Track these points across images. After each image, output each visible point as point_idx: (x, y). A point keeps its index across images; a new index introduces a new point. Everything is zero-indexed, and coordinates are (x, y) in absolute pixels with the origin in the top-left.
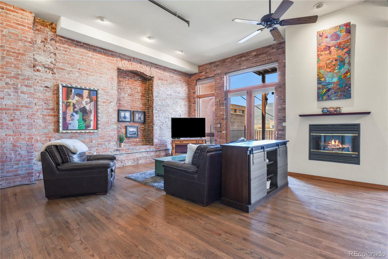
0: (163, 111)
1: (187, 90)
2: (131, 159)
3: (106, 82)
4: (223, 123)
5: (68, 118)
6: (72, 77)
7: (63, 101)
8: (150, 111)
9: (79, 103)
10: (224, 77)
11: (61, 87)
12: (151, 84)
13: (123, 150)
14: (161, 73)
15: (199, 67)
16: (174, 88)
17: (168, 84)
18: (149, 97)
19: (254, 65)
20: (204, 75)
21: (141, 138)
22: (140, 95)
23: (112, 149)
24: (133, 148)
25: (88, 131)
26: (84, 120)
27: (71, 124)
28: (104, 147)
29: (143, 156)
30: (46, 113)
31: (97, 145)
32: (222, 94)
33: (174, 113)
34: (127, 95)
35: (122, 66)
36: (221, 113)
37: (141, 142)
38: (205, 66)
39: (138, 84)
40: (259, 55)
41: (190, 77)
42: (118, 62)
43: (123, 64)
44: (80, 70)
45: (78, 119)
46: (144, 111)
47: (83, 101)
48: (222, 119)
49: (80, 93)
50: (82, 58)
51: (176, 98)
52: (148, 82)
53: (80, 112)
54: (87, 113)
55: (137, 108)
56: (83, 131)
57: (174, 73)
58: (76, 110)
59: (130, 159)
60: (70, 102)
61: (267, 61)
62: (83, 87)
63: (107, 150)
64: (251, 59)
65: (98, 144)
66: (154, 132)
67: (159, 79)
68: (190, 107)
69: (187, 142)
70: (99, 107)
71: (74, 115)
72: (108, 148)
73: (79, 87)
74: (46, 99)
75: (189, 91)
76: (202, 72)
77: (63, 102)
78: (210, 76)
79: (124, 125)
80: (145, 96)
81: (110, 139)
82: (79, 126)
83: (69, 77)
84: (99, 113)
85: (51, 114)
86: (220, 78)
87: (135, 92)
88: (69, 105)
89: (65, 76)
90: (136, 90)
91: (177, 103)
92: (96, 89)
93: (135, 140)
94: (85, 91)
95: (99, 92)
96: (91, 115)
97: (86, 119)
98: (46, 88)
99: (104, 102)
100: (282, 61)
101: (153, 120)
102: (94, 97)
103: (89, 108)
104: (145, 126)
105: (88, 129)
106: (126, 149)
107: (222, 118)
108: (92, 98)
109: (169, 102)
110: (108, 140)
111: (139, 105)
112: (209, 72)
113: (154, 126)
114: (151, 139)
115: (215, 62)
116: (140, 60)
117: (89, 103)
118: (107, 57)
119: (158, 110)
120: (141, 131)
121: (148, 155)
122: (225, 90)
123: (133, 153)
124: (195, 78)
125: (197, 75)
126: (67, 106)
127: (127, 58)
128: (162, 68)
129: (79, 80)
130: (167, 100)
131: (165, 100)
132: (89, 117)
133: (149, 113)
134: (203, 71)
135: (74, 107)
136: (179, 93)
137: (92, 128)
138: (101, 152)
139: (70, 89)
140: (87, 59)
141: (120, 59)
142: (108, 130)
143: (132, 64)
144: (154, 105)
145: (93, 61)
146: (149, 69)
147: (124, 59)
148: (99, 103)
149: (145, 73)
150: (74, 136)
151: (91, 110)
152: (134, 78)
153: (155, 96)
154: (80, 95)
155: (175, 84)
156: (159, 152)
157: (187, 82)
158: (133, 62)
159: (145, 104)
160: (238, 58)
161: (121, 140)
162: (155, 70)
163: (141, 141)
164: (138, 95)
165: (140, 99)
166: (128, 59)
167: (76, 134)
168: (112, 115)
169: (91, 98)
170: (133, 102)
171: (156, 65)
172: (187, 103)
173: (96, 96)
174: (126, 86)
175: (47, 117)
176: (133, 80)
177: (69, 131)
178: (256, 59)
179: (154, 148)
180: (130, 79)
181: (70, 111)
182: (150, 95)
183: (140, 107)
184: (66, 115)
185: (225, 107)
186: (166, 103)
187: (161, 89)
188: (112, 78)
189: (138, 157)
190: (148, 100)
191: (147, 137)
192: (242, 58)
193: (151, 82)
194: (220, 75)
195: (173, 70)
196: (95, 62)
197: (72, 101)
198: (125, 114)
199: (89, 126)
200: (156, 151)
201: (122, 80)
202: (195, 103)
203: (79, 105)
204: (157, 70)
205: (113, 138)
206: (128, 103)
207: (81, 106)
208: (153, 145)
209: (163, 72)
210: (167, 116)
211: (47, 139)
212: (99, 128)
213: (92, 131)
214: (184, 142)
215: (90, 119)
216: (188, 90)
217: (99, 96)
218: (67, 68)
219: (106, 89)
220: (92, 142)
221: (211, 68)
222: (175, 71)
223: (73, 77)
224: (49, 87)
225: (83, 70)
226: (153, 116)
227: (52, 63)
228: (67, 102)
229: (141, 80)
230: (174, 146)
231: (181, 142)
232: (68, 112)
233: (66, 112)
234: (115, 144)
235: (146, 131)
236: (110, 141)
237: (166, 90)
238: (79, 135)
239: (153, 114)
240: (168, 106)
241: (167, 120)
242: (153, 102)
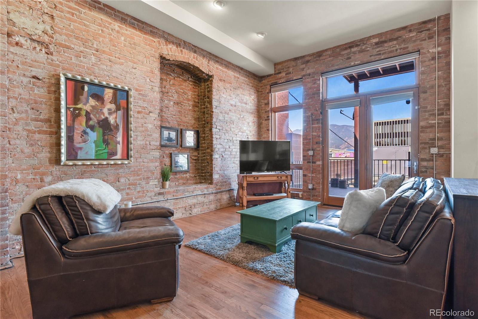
0: (226, 130)
1: (256, 100)
2: (181, 208)
3: (143, 78)
4: (317, 149)
5: (77, 138)
6: (84, 63)
7: (68, 106)
8: (207, 129)
9: (96, 111)
10: (320, 79)
11: (63, 79)
12: (208, 88)
13: (169, 193)
14: (223, 71)
15: (276, 64)
16: (240, 95)
17: (232, 89)
18: (204, 108)
19: (376, 58)
20: (283, 78)
21: (193, 173)
22: (192, 104)
23: (151, 191)
24: (184, 190)
25: (112, 162)
26: (106, 142)
27: (83, 150)
28: (139, 189)
29: (198, 202)
30: (33, 128)
31: (128, 187)
32: (316, 105)
33: (240, 133)
34: (172, 103)
35: (166, 53)
36: (314, 134)
37: (193, 179)
38: (286, 64)
39: (188, 87)
40: (385, 42)
41: (260, 81)
42: (161, 46)
43: (169, 49)
44: (99, 53)
45: (96, 140)
46: (197, 129)
47: (104, 108)
48: (317, 143)
49: (99, 94)
50: (102, 30)
51: (242, 111)
52: (203, 84)
53: (99, 127)
54: (111, 130)
55: (188, 124)
56: (105, 162)
57: (240, 72)
58: (91, 123)
59: (179, 207)
60: (80, 109)
61: (399, 51)
62: (104, 83)
63: (144, 195)
64: (368, 49)
65: (129, 185)
66: (214, 162)
67: (221, 80)
68: (260, 126)
69: (264, 178)
70: (131, 120)
71: (88, 133)
72: (145, 191)
73: (96, 81)
74: (35, 100)
75: (259, 101)
76: (280, 73)
77: (67, 109)
78: (295, 78)
79: (168, 152)
80: (198, 107)
81: (150, 175)
82: (98, 153)
83: (78, 63)
84: (131, 130)
85: (45, 129)
86: (313, 80)
87: (184, 98)
88: (79, 115)
89: (71, 60)
90: (186, 96)
91: (243, 119)
92: (126, 88)
93: (185, 176)
94: (107, 91)
95: (131, 93)
96: (118, 133)
97: (109, 141)
98: (34, 80)
99: (139, 112)
100: (428, 51)
101: (212, 143)
102: (123, 102)
103: (114, 120)
104: (198, 154)
105: (113, 158)
106: (174, 192)
107: (315, 141)
108: (120, 104)
109: (234, 116)
110: (146, 177)
111: (190, 120)
112: (293, 73)
113: (213, 153)
114: (208, 174)
115: (303, 57)
116: (194, 46)
117: (114, 112)
118: (144, 34)
119: (219, 129)
120: (193, 162)
121: (206, 200)
122: (321, 98)
123: (183, 198)
124: (268, 82)
125: (272, 76)
126: (75, 115)
127: (175, 41)
128: (224, 62)
129: (97, 70)
130: (231, 114)
131: (228, 114)
132: (114, 136)
133: (204, 134)
134: (282, 71)
135: (88, 119)
136: (246, 104)
137: (119, 156)
138: (134, 197)
139: (80, 85)
140: (111, 35)
141: (165, 41)
142: (145, 160)
143: (182, 51)
144: (214, 120)
145: (121, 40)
146: (207, 63)
147: (170, 42)
148: (131, 113)
149: (201, 68)
150: (88, 172)
151: (117, 124)
152: (182, 76)
153: (215, 107)
154: (99, 98)
155: (241, 90)
156: (220, 194)
157: (256, 88)
158: (184, 48)
159: (199, 118)
160: (346, 49)
161: (164, 177)
162: (215, 66)
163: (193, 177)
164: (188, 103)
165: (191, 111)
166: (176, 43)
167: (91, 168)
168: (151, 135)
169: (118, 104)
170: (181, 115)
171: (216, 57)
172: (256, 120)
173: (126, 101)
174: (171, 89)
175: (37, 136)
176: (181, 79)
177: (80, 163)
178: (378, 50)
179: (214, 188)
180: (176, 77)
181: (81, 125)
182: (206, 104)
183: (191, 123)
184: (74, 132)
185: (320, 125)
186: (230, 118)
187: (223, 95)
188: (152, 72)
189: (191, 204)
190: (204, 112)
191: (202, 170)
192: (352, 49)
193: (208, 85)
194: (314, 75)
195: (239, 67)
196: (125, 40)
197: (84, 106)
198: (169, 133)
199: (115, 154)
200: (217, 193)
201: (165, 78)
202: (269, 119)
203: (97, 116)
204: (217, 66)
205: (154, 173)
206: (174, 116)
207: (100, 116)
208: (211, 183)
209: (225, 70)
210: (231, 138)
211: (37, 177)
212: (131, 157)
213: (119, 162)
214: (260, 178)
215: (117, 140)
216: (258, 99)
217: (131, 100)
218: (76, 46)
219: (142, 90)
220: (119, 182)
221: (295, 66)
222: (242, 69)
223: (86, 64)
224: (41, 78)
225: (104, 52)
226: (212, 137)
227: (47, 34)
228: (75, 109)
229: (193, 80)
230: (245, 185)
231: (256, 178)
232: (76, 126)
233: (73, 127)
234: (157, 183)
235: (199, 161)
236: (148, 178)
237: (229, 98)
238: (96, 169)
239: (212, 135)
240: (232, 122)
241: (231, 144)
242: (211, 116)
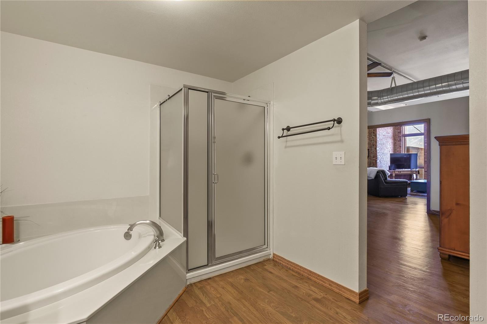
0: (381, 148)
1: (393, 130)
8: (373, 148)
68: (395, 144)
69: (404, 172)
91: (388, 142)
101: (377, 155)
119: (379, 148)
133: (372, 150)
136: (389, 133)
144: (378, 144)
153: (378, 138)
172: (393, 141)
186: (383, 142)
202: (401, 141)
214: (402, 172)
226: (377, 152)
230: (394, 175)
231: (400, 172)
240: (384, 144)
241: (383, 155)
242: (376, 142)
